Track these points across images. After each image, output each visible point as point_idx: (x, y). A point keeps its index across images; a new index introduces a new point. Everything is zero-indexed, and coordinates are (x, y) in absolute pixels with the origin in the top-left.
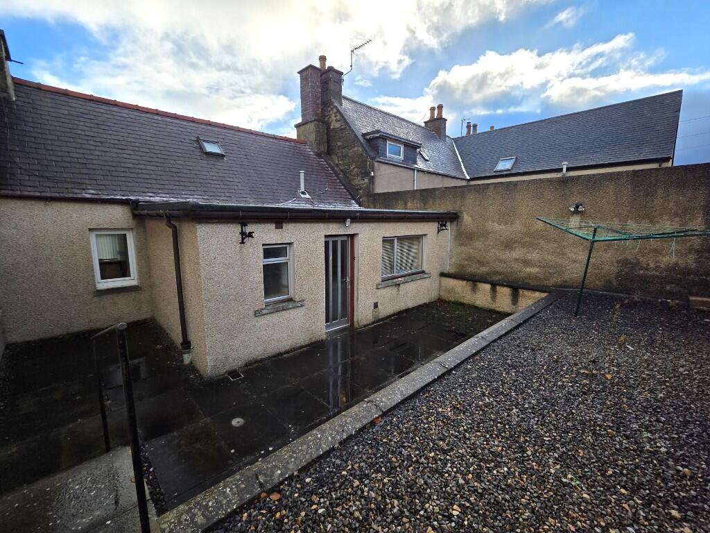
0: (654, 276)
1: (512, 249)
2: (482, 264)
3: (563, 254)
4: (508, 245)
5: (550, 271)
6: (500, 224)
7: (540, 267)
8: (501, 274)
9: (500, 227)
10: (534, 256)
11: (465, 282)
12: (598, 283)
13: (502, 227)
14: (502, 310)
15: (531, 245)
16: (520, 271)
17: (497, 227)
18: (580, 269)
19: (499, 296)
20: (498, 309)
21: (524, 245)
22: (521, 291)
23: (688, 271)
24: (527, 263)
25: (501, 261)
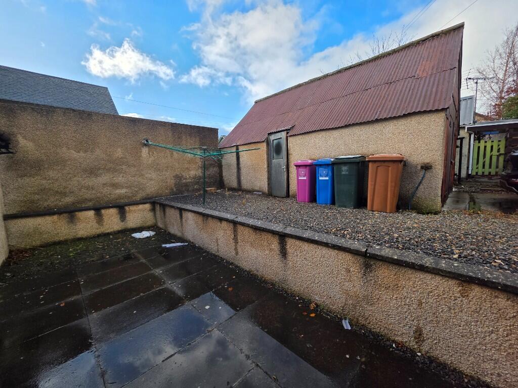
0: (189, 182)
1: (97, 176)
2: (64, 194)
3: (142, 175)
4: (92, 172)
5: (136, 189)
6: (79, 152)
7: (127, 187)
8: (90, 200)
9: (79, 154)
10: (120, 179)
11: (55, 217)
12: (167, 191)
13: (82, 154)
14: (112, 230)
15: (115, 170)
16: (110, 194)
17: (74, 154)
18: (155, 184)
19: (105, 218)
20: (107, 232)
21: (109, 170)
22: (127, 208)
23: (200, 178)
24: (115, 186)
25: (88, 188)
